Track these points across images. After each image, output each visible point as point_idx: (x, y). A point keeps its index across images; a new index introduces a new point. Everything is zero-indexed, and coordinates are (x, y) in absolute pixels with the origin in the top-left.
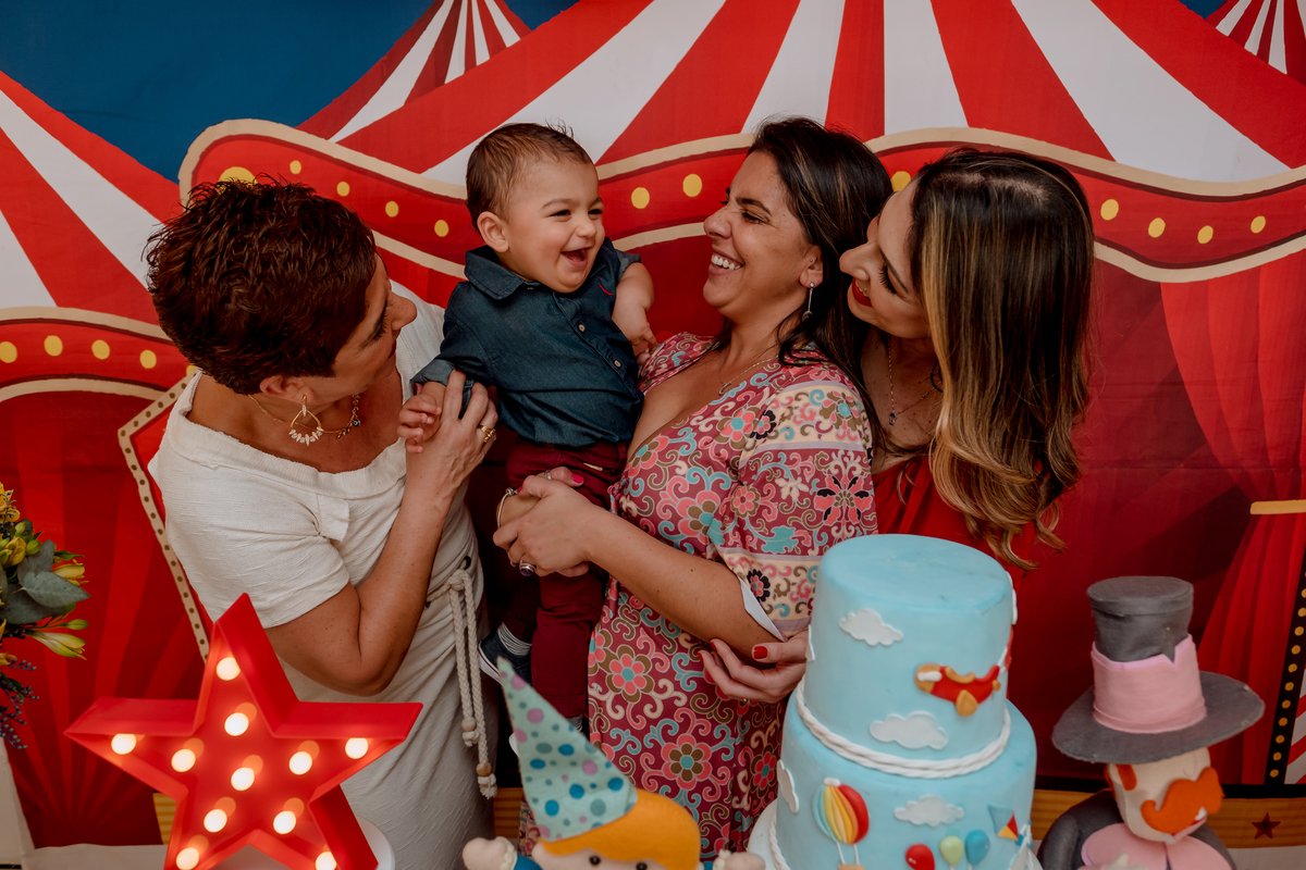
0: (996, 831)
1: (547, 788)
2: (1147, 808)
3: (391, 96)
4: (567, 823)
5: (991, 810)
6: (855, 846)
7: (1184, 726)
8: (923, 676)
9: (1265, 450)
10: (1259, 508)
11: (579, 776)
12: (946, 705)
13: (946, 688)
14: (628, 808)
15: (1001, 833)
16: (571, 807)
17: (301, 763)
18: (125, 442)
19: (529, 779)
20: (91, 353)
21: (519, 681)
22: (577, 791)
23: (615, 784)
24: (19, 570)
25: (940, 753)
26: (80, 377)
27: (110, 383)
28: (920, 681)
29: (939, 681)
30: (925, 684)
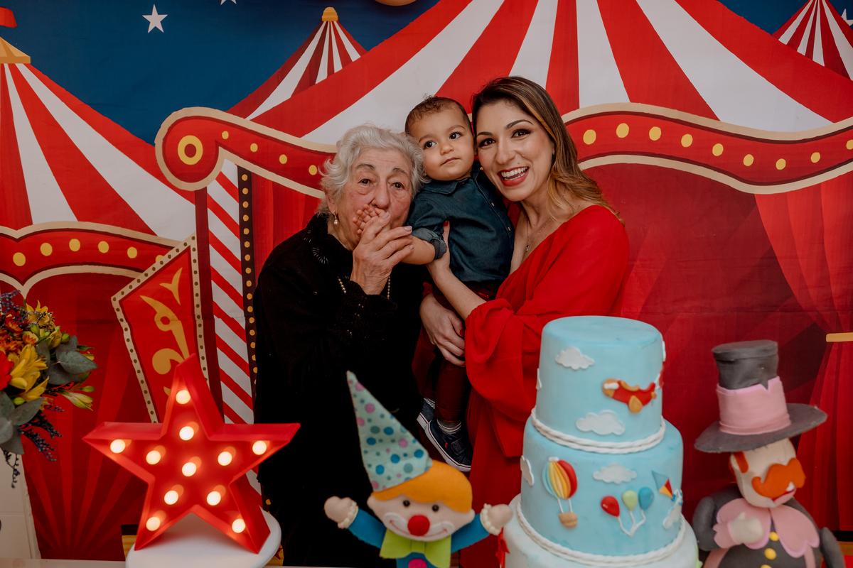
0: (658, 489)
1: (377, 457)
2: (755, 482)
3: (284, 91)
4: (389, 478)
5: (654, 474)
6: (569, 500)
7: (776, 430)
8: (607, 386)
9: (831, 299)
10: (831, 338)
11: (396, 449)
12: (622, 406)
13: (622, 394)
14: (427, 469)
15: (660, 490)
16: (392, 469)
17: (225, 458)
18: (116, 305)
19: (366, 452)
20: (97, 249)
21: (360, 386)
22: (395, 459)
23: (418, 454)
24: (57, 351)
25: (619, 437)
26: (90, 264)
27: (108, 268)
28: (605, 389)
29: (617, 390)
30: (609, 391)
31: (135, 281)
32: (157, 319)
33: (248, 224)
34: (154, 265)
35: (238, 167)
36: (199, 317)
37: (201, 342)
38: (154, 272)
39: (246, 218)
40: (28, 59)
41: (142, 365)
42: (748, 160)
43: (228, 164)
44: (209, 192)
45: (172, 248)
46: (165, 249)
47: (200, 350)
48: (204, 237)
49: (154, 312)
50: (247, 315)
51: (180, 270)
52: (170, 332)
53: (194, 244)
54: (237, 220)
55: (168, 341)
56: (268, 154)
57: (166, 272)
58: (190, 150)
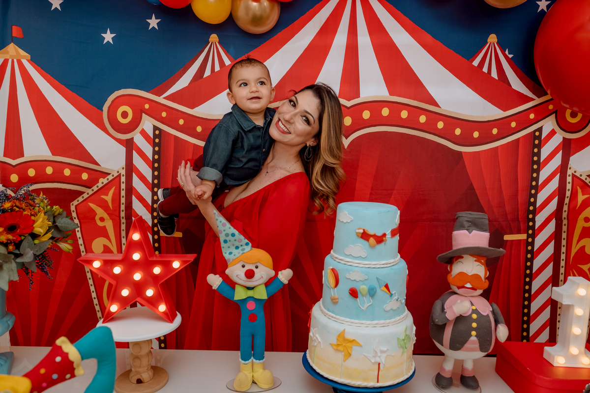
1: (229, 249)
3: (184, 82)
4: (235, 255)
5: (378, 279)
6: (335, 289)
8: (358, 231)
9: (506, 214)
11: (237, 244)
12: (366, 243)
13: (365, 236)
17: (157, 271)
18: (73, 208)
20: (63, 173)
24: (56, 218)
25: (364, 259)
26: (58, 182)
27: (69, 185)
28: (357, 233)
29: (363, 233)
30: (359, 234)
31: (86, 194)
32: (97, 218)
33: (158, 161)
34: (98, 184)
35: (154, 125)
36: (123, 218)
37: (123, 234)
38: (98, 189)
39: (156, 157)
40: (29, 56)
41: (85, 247)
42: (458, 132)
43: (148, 124)
44: (135, 140)
45: (109, 174)
46: (105, 174)
47: (122, 239)
48: (130, 168)
49: (96, 214)
50: (153, 218)
51: (114, 188)
52: (105, 227)
53: (123, 172)
54: (151, 158)
55: (103, 233)
56: (172, 118)
57: (105, 189)
58: (125, 114)
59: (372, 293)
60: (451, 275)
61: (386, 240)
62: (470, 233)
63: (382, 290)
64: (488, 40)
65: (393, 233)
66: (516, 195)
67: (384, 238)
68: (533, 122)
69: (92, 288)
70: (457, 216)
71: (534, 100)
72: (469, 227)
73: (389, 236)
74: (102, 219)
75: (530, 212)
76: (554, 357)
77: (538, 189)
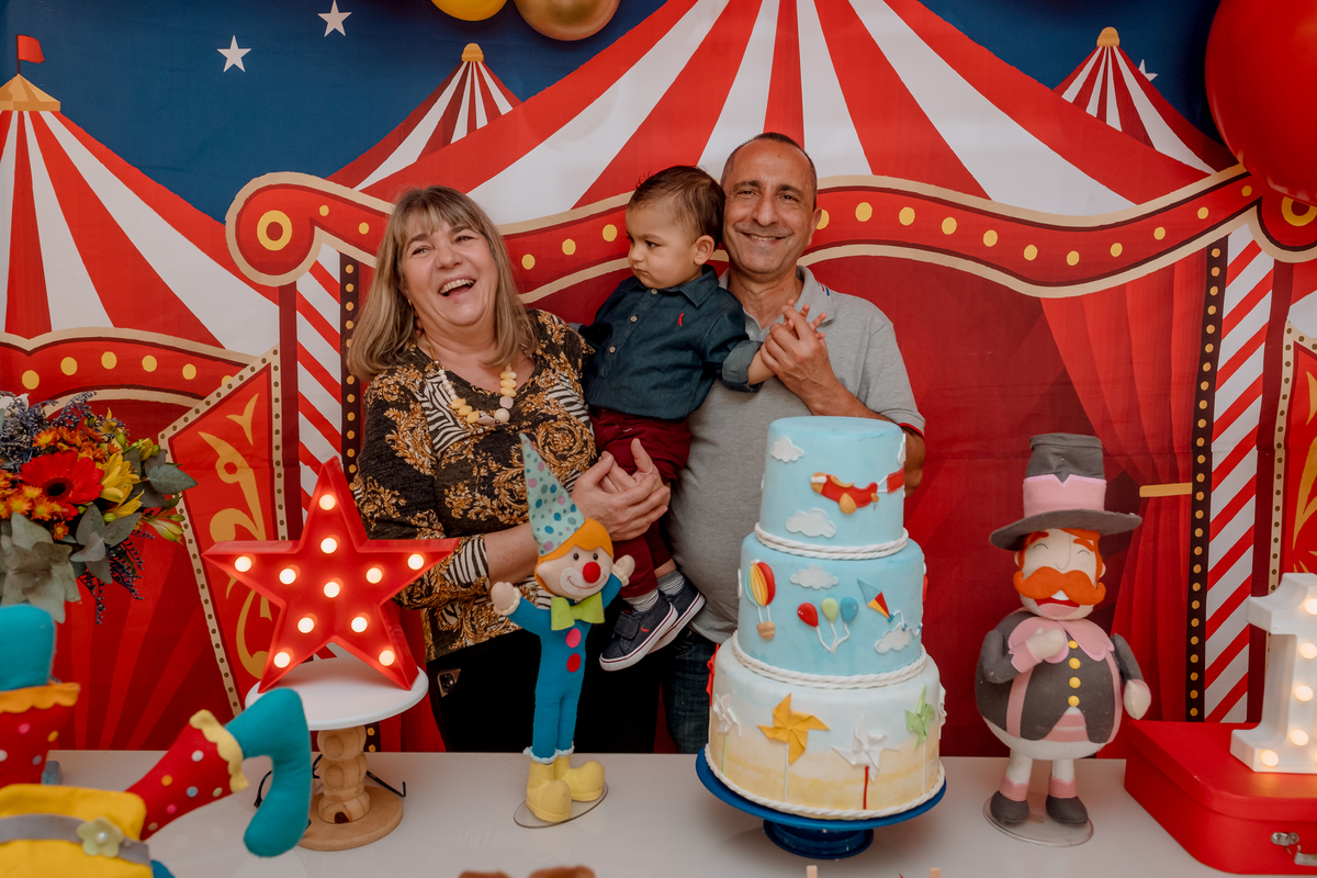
0: (866, 603)
3: (407, 153)
4: (561, 534)
5: (861, 585)
6: (767, 607)
8: (814, 480)
9: (1144, 438)
11: (557, 508)
12: (832, 505)
13: (831, 490)
15: (870, 604)
18: (164, 445)
19: (534, 517)
20: (141, 366)
25: (830, 540)
26: (130, 387)
27: (155, 392)
28: (813, 484)
29: (825, 485)
30: (816, 486)
31: (192, 411)
32: (220, 465)
34: (219, 390)
35: (341, 253)
36: (278, 464)
37: (280, 499)
38: (219, 399)
39: (349, 324)
40: (56, 104)
41: (195, 533)
42: (1031, 253)
43: (327, 250)
44: (299, 288)
45: (245, 366)
46: (235, 366)
47: (278, 510)
48: (291, 350)
49: (218, 457)
50: (347, 461)
51: (256, 396)
52: (237, 484)
53: (276, 361)
54: (338, 329)
55: (235, 498)
57: (235, 400)
58: (275, 231)
59: (848, 614)
60: (1023, 575)
61: (877, 498)
62: (1062, 481)
63: (870, 608)
64: (1099, 42)
65: (893, 483)
66: (1167, 395)
67: (873, 495)
68: (1206, 227)
69: (212, 624)
70: (1033, 443)
71: (1209, 175)
72: (1059, 466)
73: (882, 489)
74: (231, 468)
75: (1198, 432)
76: (1252, 752)
77: (1216, 379)
